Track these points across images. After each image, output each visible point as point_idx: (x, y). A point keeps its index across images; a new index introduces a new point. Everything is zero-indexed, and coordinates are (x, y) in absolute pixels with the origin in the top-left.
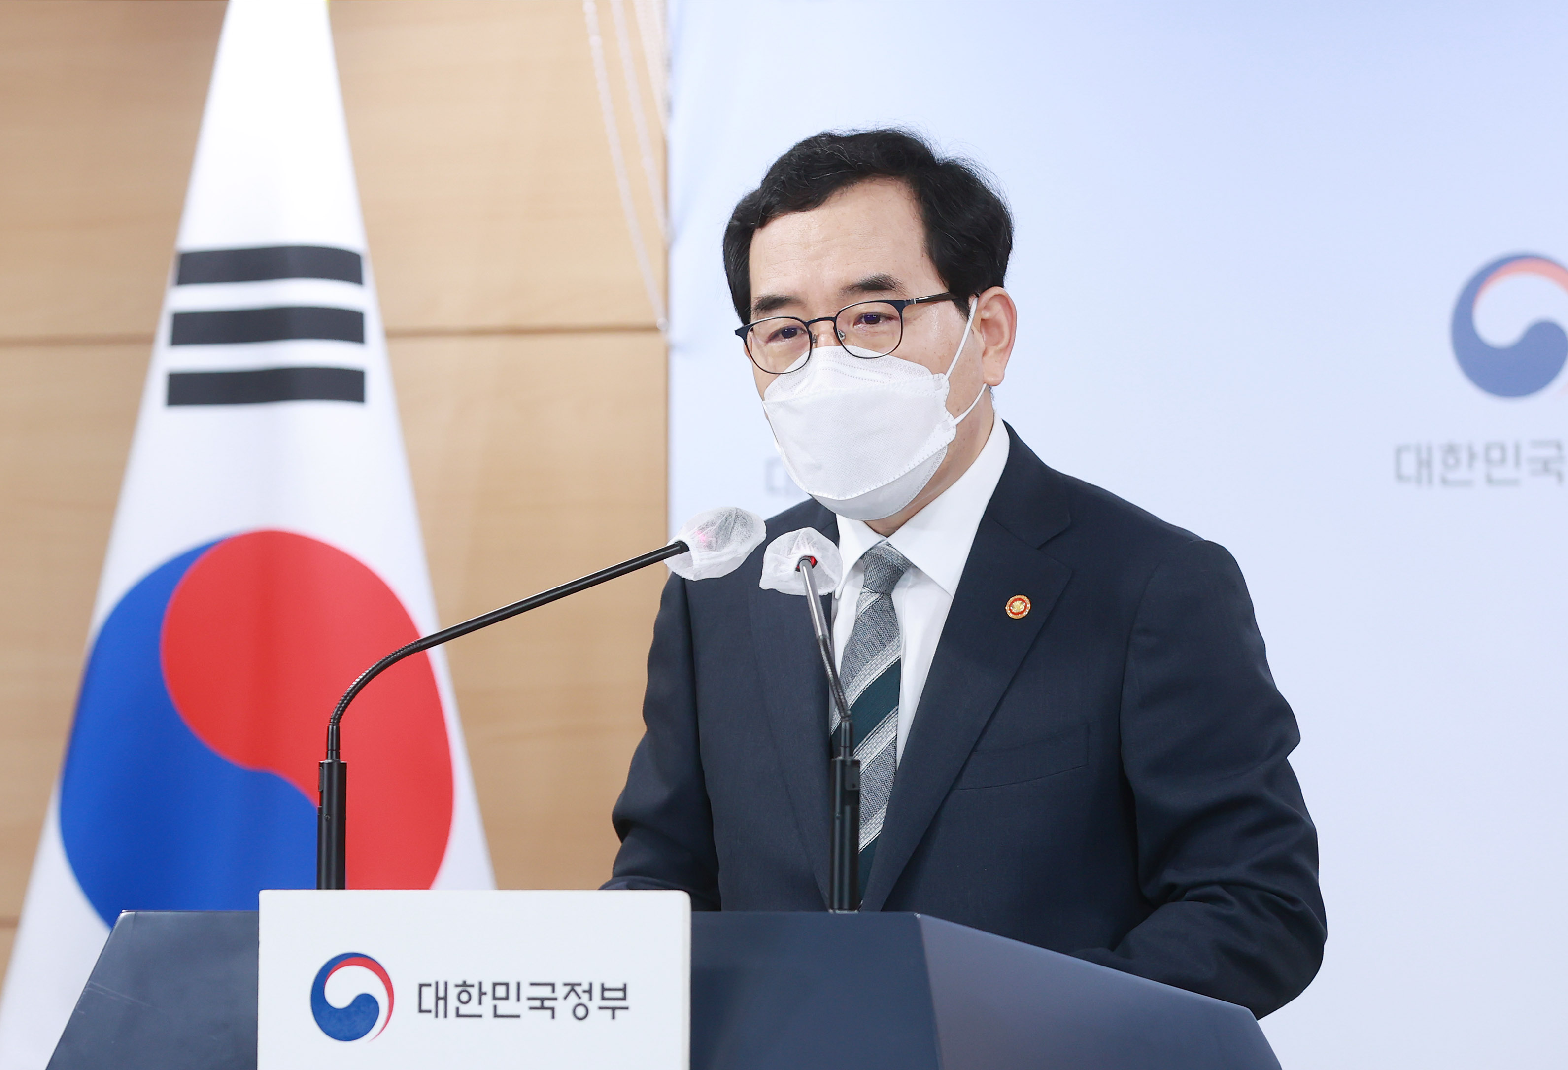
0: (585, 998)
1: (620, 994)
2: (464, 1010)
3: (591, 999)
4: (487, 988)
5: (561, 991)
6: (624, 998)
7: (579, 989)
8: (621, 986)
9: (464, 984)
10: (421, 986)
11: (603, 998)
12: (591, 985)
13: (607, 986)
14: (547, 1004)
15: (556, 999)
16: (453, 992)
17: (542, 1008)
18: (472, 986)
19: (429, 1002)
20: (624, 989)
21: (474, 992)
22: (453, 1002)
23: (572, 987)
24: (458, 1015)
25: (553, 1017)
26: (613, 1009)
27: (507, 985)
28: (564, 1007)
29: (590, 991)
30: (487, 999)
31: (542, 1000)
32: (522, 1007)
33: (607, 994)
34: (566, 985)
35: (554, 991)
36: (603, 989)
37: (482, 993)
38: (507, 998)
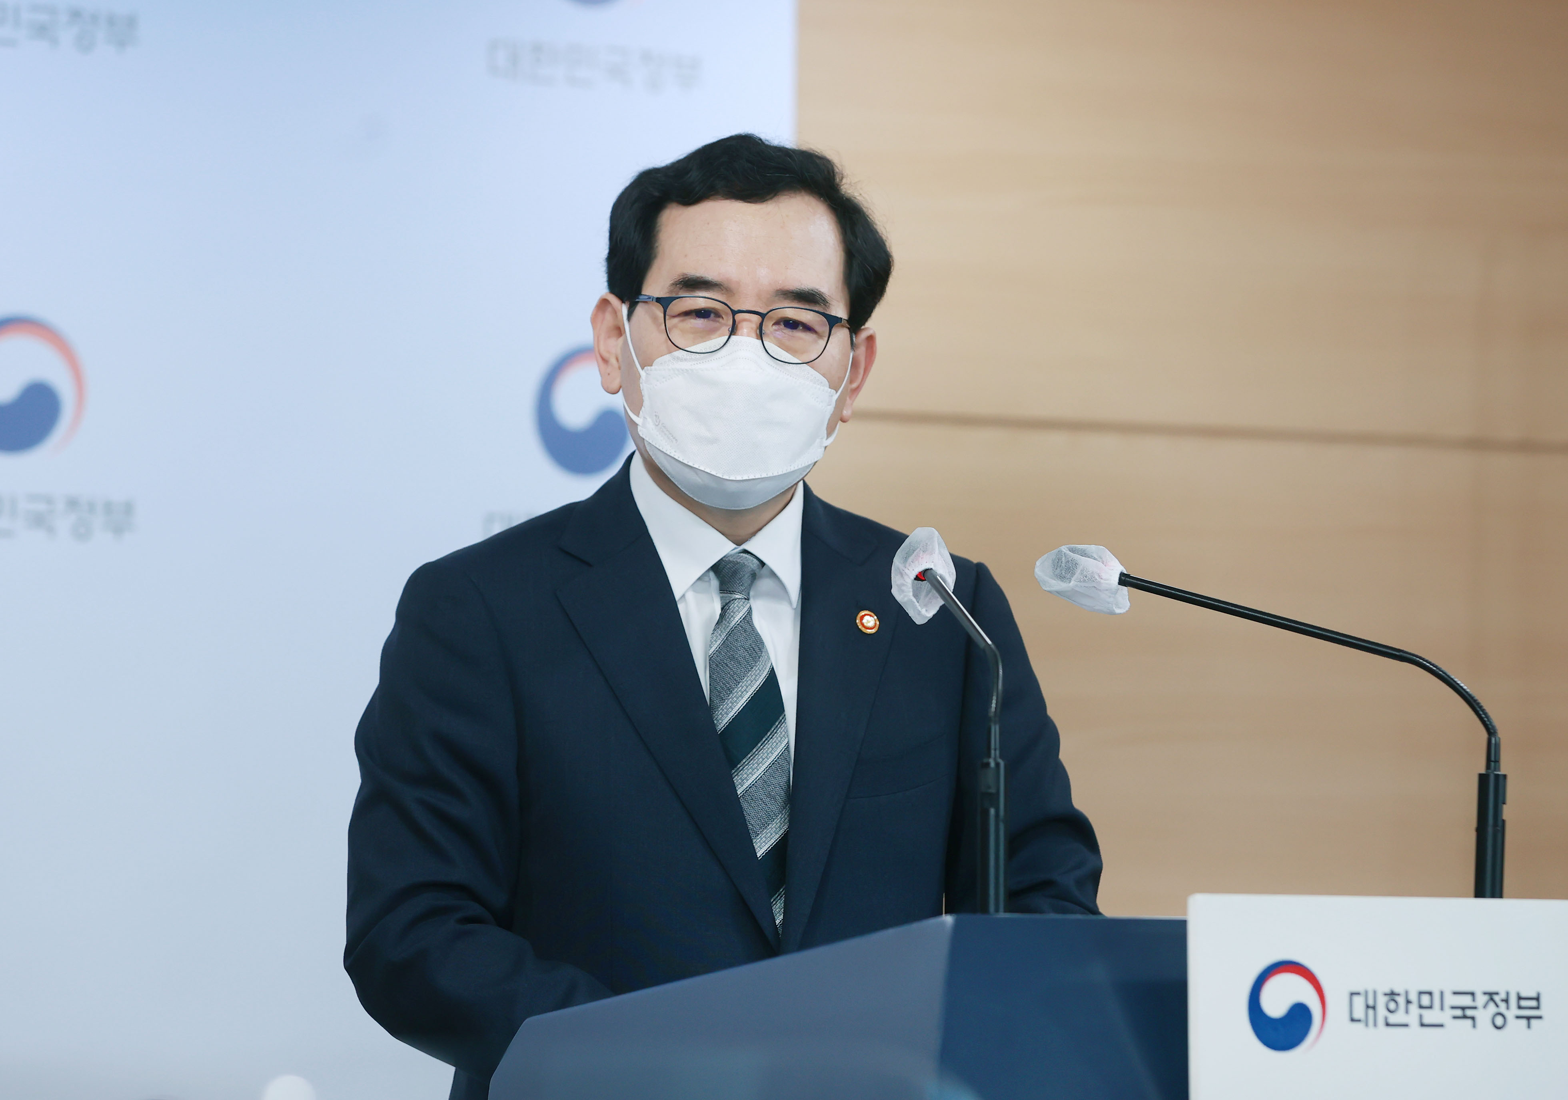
0: (1503, 1007)
1: (1533, 1003)
2: (1393, 1019)
3: (1508, 1008)
4: (1413, 997)
5: (1481, 999)
6: (1538, 1008)
7: (1496, 998)
8: (1534, 995)
9: (1392, 994)
10: (1352, 994)
11: (1520, 1007)
12: (1508, 994)
13: (1523, 995)
14: (1469, 1013)
15: (1475, 1008)
16: (1382, 1001)
17: (1465, 1017)
18: (1399, 995)
19: (1359, 1013)
20: (1537, 999)
21: (1401, 1000)
22: (1382, 1011)
23: (1491, 995)
24: (1388, 1024)
25: (1474, 1026)
26: (1529, 1018)
27: (1430, 993)
28: (1484, 1016)
29: (1506, 1001)
30: (1413, 1008)
31: (1463, 1008)
32: (1445, 1017)
33: (1524, 1003)
34: (1485, 993)
35: (1474, 1000)
36: (1520, 998)
37: (1408, 1002)
38: (1431, 1007)
